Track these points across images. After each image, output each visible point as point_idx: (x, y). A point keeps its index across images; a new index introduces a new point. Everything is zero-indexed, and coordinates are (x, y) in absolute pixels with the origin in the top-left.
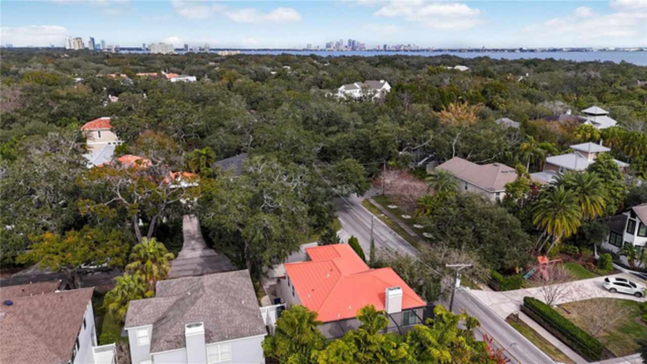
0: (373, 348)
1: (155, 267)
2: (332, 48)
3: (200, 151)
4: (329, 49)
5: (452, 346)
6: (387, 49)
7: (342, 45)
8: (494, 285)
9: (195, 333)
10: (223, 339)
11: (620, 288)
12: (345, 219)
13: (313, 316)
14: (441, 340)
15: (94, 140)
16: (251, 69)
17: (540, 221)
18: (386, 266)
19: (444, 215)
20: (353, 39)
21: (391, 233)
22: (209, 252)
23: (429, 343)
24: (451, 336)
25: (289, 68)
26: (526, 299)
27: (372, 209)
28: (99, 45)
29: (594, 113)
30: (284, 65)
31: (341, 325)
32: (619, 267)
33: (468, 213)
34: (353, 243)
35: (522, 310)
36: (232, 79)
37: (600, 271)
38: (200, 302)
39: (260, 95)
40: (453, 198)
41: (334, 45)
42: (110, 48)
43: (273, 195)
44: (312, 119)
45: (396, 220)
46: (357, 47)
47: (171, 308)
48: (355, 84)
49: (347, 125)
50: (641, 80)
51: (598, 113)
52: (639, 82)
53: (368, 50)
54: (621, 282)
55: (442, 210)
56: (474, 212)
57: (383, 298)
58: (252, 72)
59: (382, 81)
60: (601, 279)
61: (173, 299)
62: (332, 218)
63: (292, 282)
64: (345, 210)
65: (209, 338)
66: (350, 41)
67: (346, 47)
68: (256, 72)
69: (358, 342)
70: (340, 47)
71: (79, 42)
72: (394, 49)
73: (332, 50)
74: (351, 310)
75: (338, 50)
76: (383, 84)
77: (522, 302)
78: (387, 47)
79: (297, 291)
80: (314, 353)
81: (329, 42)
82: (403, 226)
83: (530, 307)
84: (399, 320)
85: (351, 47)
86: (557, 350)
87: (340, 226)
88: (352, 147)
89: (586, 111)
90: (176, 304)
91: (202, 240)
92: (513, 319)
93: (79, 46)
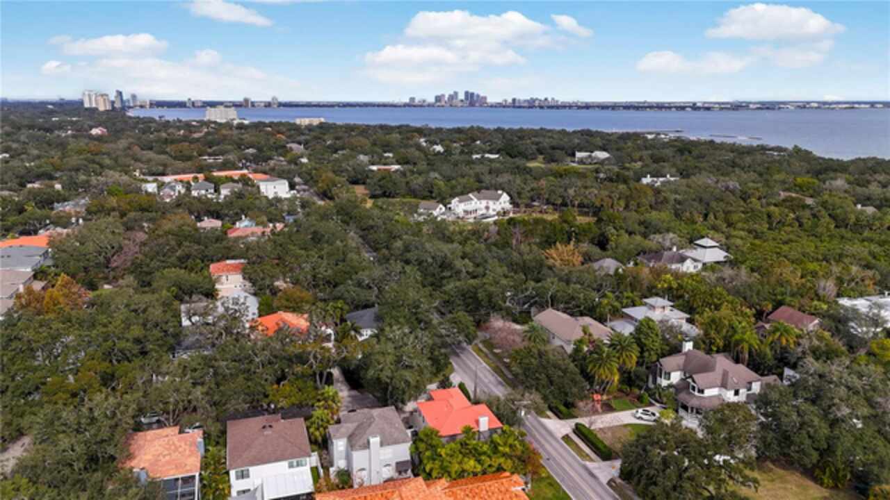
0: (470, 447)
1: (334, 405)
2: (443, 103)
3: (335, 305)
4: (438, 104)
5: (511, 446)
6: (517, 104)
7: (457, 98)
8: (560, 415)
9: (375, 441)
10: (388, 445)
11: (645, 417)
12: (457, 364)
13: (438, 432)
14: (505, 444)
15: (222, 284)
16: (348, 165)
17: (591, 370)
18: (482, 403)
19: (528, 364)
20: (471, 91)
21: (493, 375)
22: (354, 393)
23: (499, 444)
24: (511, 441)
25: (391, 155)
26: (577, 425)
27: (481, 353)
28: (128, 101)
29: (705, 245)
30: (385, 152)
31: (453, 438)
32: (653, 402)
33: (545, 363)
34: (462, 387)
35: (574, 432)
36: (330, 185)
37: (639, 405)
38: (373, 425)
39: (371, 222)
40: (536, 352)
41: (446, 99)
42: (143, 104)
43: (409, 357)
44: (426, 261)
45: (499, 364)
46: (477, 101)
47: (356, 429)
48: (471, 195)
49: (459, 272)
50: (784, 191)
51: (709, 245)
52: (782, 193)
53: (492, 106)
54: (646, 412)
55: (527, 361)
56: (548, 362)
57: (477, 422)
58: (350, 169)
59: (500, 192)
60: (634, 411)
61: (355, 425)
62: (448, 364)
63: (423, 413)
64: (457, 355)
65: (382, 444)
66: (467, 93)
67: (462, 101)
68: (354, 169)
69: (461, 444)
70: (454, 101)
71: (105, 100)
72: (526, 104)
73: (443, 106)
74: (458, 430)
75: (451, 106)
76: (501, 195)
77: (574, 427)
78: (517, 102)
79: (426, 419)
80: (439, 450)
81: (439, 94)
82: (503, 369)
83: (578, 430)
84: (487, 435)
85: (468, 102)
86: (587, 455)
87: (453, 370)
88: (463, 295)
89: (698, 242)
90: (358, 426)
91: (345, 383)
92: (566, 438)
93: (105, 106)
